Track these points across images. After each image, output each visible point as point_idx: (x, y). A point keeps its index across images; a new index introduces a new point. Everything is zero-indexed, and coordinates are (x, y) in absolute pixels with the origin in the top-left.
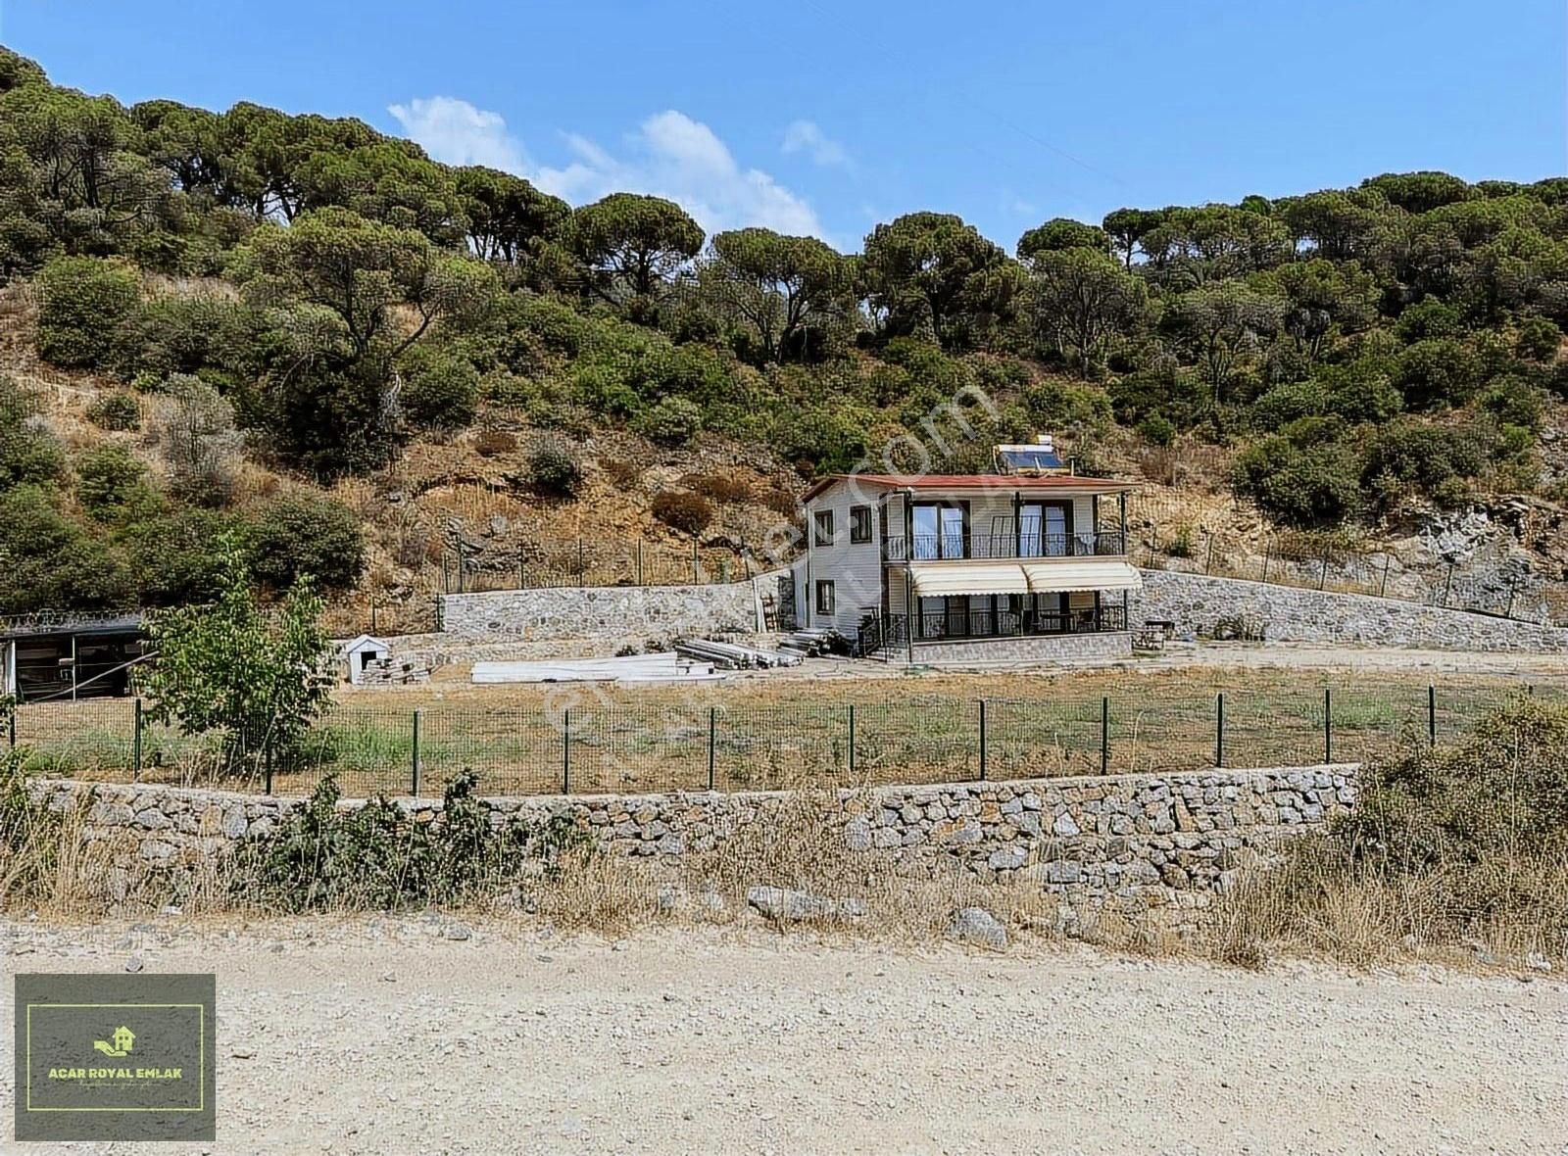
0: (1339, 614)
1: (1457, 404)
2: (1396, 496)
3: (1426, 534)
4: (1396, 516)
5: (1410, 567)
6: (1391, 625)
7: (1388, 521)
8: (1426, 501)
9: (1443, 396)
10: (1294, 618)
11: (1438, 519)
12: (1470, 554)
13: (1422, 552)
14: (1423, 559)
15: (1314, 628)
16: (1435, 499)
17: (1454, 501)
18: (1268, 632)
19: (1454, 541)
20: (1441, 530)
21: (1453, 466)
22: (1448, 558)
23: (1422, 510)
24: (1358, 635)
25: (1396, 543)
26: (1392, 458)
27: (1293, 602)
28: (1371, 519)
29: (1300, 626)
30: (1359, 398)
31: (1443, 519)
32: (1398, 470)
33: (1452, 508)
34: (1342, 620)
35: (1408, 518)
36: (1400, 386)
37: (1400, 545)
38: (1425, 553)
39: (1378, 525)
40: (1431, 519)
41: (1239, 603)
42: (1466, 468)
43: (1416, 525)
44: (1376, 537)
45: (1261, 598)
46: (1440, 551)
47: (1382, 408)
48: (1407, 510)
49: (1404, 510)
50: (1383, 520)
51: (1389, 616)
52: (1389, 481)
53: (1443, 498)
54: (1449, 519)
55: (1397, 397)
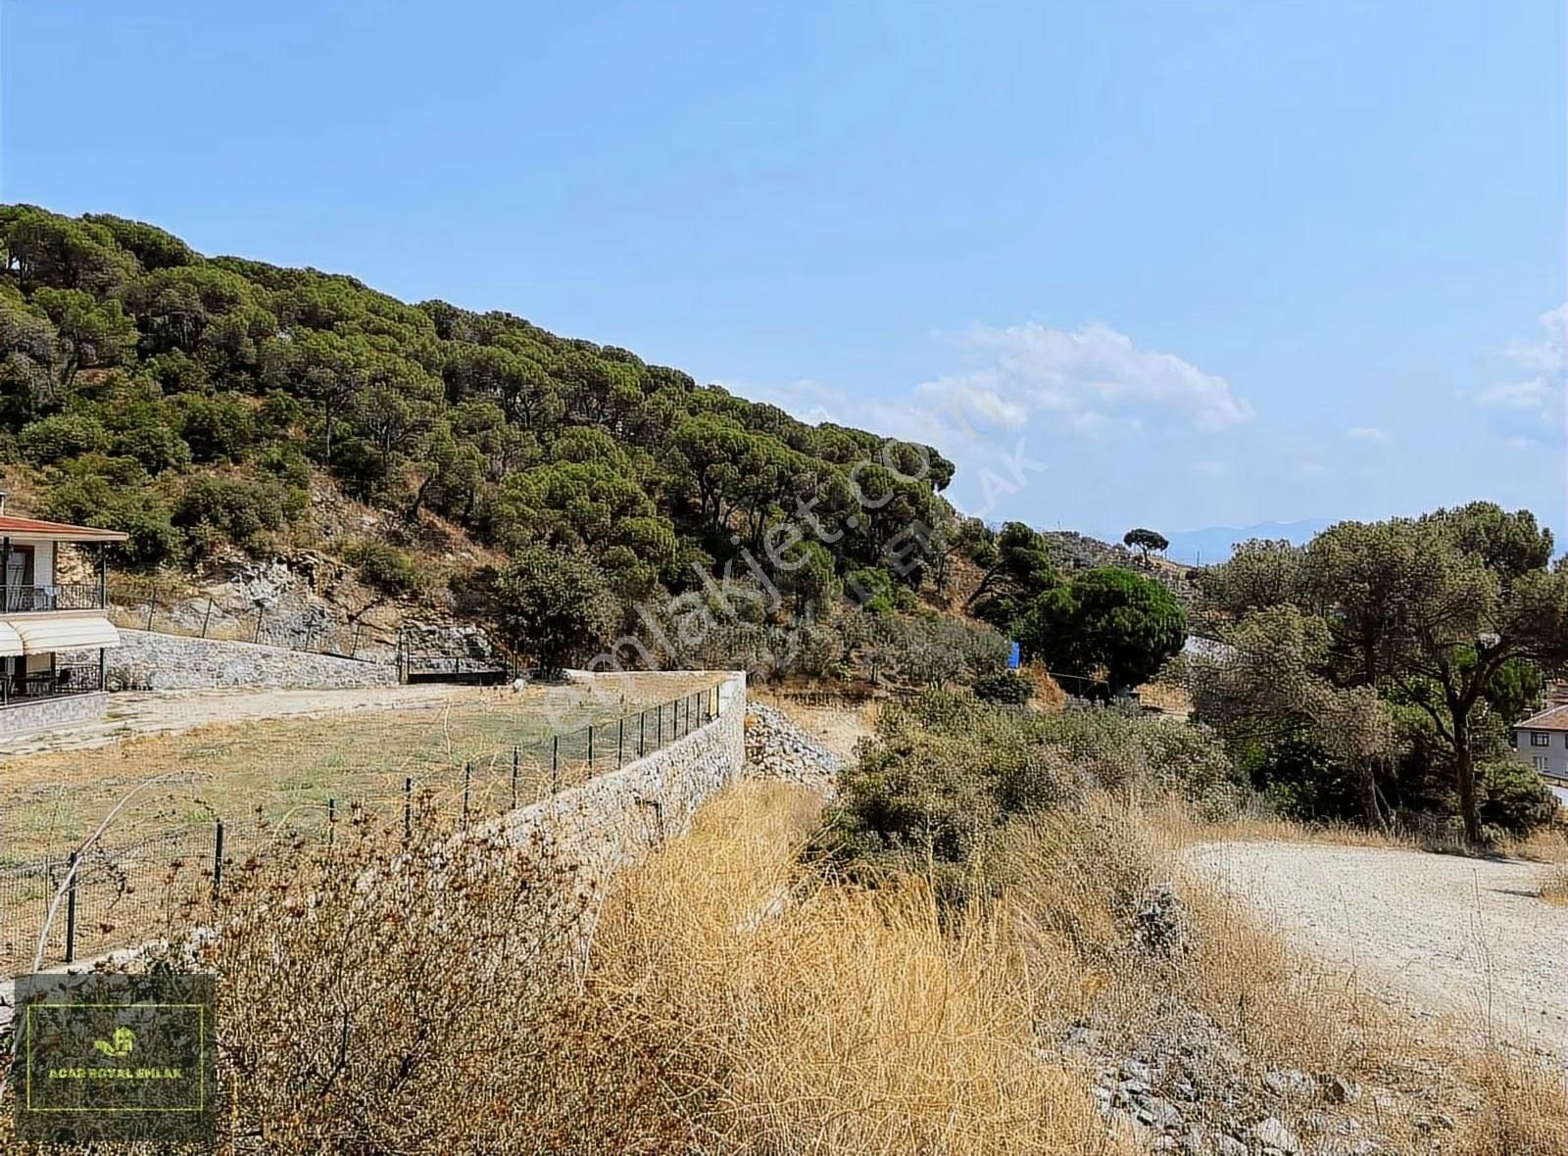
0: (220, 660)
1: (237, 461)
2: (213, 544)
3: (238, 581)
4: (212, 563)
5: (227, 612)
6: (264, 669)
7: (204, 568)
8: (239, 550)
9: (224, 451)
10: (179, 666)
11: (249, 568)
12: (275, 600)
13: (235, 598)
14: (238, 605)
15: (198, 675)
16: (246, 550)
17: (264, 552)
18: (155, 682)
19: (262, 589)
20: (252, 578)
21: (263, 521)
22: (259, 603)
23: (235, 559)
24: (236, 680)
25: (209, 589)
26: (207, 508)
27: (179, 651)
28: (189, 565)
29: (185, 674)
30: (150, 442)
31: (253, 568)
32: (214, 520)
33: (260, 559)
34: (221, 666)
35: (223, 566)
36: (184, 436)
37: (216, 590)
38: (238, 598)
39: (195, 571)
40: (243, 568)
41: (126, 653)
42: (269, 523)
43: (228, 573)
44: (193, 583)
45: (149, 648)
46: (252, 598)
47: (173, 456)
48: (222, 559)
49: (219, 558)
50: (199, 566)
51: (263, 661)
52: (205, 529)
53: (255, 549)
54: (258, 569)
55: (185, 448)
